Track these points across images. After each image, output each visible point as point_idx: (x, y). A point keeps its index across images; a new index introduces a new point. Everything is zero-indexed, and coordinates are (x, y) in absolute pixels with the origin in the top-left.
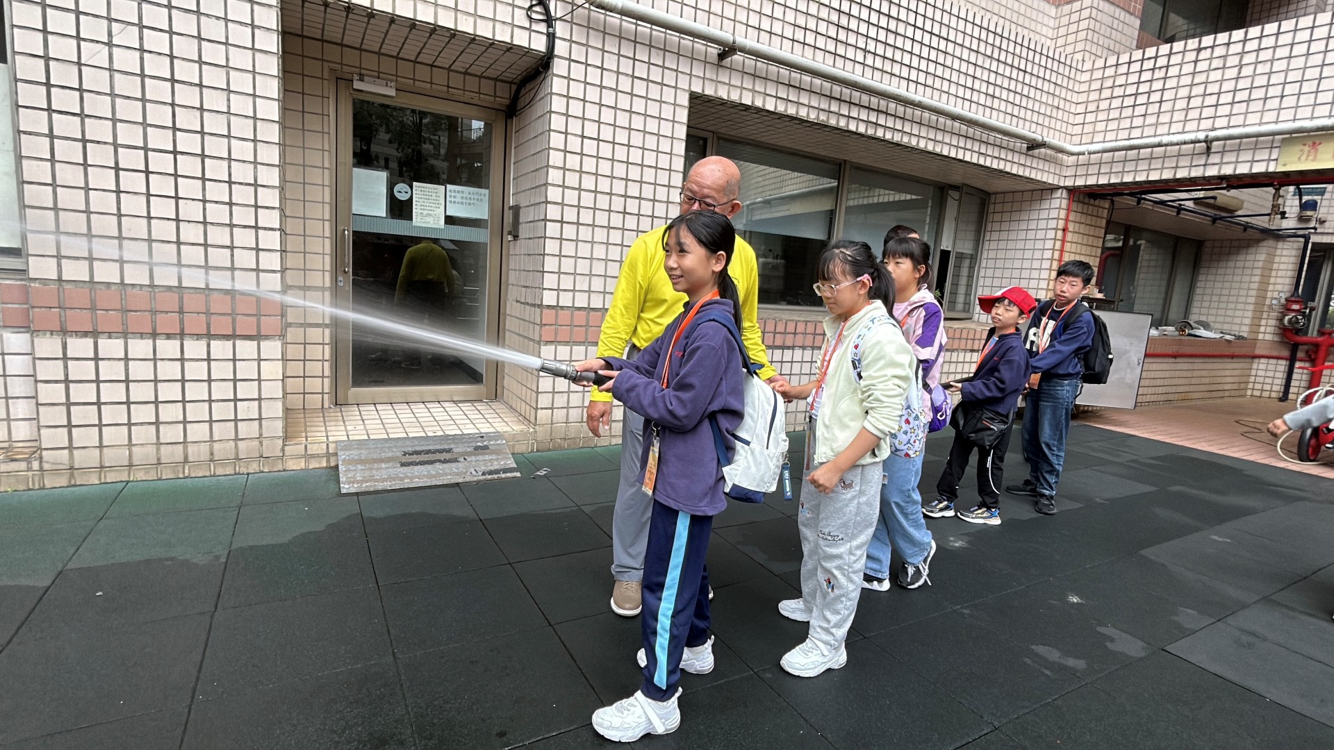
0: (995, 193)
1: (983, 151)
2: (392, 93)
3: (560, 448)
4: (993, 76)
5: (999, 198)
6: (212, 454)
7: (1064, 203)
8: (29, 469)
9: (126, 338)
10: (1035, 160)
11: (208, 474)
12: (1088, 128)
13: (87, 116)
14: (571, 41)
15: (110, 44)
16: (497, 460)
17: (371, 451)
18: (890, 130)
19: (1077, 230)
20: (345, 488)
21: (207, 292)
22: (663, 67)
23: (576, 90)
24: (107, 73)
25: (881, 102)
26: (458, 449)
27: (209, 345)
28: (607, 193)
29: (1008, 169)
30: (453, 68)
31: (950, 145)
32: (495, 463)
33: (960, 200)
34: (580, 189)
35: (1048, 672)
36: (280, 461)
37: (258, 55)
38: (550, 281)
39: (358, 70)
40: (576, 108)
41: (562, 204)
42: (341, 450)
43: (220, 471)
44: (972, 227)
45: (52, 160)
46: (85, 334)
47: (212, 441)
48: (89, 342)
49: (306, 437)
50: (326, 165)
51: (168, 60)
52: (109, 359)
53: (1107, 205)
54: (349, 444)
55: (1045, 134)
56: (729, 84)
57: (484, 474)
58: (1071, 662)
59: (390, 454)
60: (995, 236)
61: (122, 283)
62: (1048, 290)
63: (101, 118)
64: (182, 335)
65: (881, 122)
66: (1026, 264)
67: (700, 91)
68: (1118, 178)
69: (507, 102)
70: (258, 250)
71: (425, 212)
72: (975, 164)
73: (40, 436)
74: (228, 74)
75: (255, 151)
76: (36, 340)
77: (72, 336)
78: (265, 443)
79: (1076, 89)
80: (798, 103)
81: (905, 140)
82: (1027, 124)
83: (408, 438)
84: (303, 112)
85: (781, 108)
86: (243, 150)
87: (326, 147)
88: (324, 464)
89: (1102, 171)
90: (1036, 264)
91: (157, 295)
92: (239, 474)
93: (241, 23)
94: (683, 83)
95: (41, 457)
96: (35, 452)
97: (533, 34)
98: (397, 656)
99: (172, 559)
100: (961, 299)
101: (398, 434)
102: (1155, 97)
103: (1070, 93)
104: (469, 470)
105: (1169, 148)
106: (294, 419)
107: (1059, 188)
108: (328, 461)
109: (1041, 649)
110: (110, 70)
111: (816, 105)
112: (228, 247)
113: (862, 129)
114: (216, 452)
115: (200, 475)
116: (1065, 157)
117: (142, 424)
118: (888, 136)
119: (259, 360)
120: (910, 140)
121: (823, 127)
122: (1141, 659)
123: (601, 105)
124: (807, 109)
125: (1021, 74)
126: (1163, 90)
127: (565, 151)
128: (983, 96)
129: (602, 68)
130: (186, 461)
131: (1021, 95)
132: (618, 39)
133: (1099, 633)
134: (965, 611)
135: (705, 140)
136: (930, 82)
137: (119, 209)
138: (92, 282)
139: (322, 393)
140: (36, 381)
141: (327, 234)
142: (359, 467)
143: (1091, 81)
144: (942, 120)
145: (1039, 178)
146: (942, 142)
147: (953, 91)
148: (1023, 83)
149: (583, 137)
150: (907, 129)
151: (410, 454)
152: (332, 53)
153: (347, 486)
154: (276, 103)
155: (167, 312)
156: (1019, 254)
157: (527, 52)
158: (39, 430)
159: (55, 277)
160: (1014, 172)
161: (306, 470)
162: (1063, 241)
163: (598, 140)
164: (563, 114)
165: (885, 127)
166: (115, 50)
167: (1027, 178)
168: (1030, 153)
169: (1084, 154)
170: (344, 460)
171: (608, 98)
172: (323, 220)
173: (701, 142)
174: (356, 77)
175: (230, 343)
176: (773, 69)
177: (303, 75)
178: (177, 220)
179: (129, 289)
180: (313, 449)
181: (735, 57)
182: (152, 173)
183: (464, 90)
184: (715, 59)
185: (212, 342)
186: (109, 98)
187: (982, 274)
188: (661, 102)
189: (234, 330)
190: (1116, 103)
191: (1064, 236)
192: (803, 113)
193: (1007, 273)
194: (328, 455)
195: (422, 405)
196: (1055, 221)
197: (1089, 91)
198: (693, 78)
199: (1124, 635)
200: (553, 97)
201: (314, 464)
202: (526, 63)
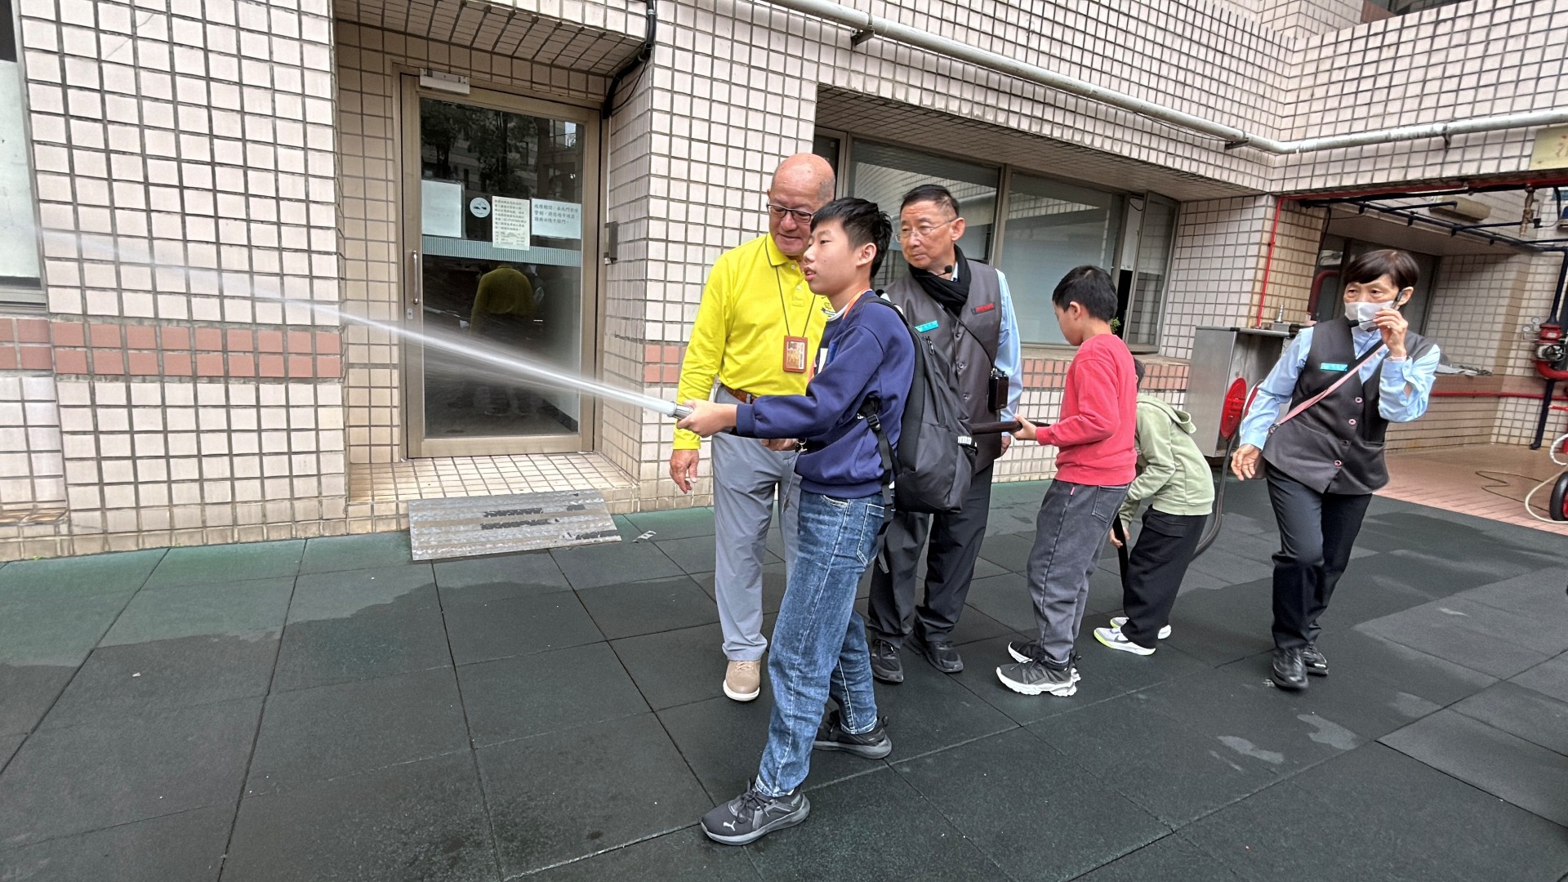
0: (1187, 202)
1: (1171, 150)
2: (466, 90)
3: (668, 507)
4: (1184, 58)
5: (1192, 207)
6: (264, 516)
7: (1270, 213)
8: (57, 534)
9: (162, 382)
10: (1235, 161)
11: (260, 539)
12: (1300, 121)
13: (110, 122)
14: (675, 24)
15: (134, 37)
16: (594, 521)
17: (448, 512)
18: (1059, 126)
19: (1285, 245)
20: (418, 554)
21: (254, 328)
22: (786, 54)
23: (682, 83)
24: (131, 72)
25: (1048, 92)
26: (548, 509)
27: (257, 390)
28: (721, 207)
29: (1201, 172)
30: (536, 59)
31: (1132, 143)
32: (592, 525)
33: (1143, 211)
34: (687, 202)
35: (1237, 767)
36: (343, 524)
37: (306, 47)
38: (653, 311)
39: (425, 64)
40: (682, 105)
41: (667, 220)
42: (413, 510)
43: (274, 536)
44: (1159, 243)
45: (72, 174)
46: (116, 378)
47: (264, 500)
48: (121, 386)
49: (373, 496)
50: (391, 177)
51: (201, 54)
52: (144, 406)
53: (1322, 213)
54: (422, 504)
55: (1247, 129)
56: (865, 74)
57: (578, 538)
58: (1266, 756)
59: (469, 516)
60: (1186, 253)
61: (156, 318)
62: (1249, 317)
63: (126, 124)
64: (226, 378)
65: (1048, 116)
66: (1224, 287)
67: (830, 82)
68: (1335, 180)
69: (602, 99)
70: (311, 277)
71: (508, 232)
72: (1161, 167)
73: (67, 495)
74: (272, 69)
75: (306, 161)
76: (59, 385)
77: (100, 380)
78: (325, 502)
79: (1286, 73)
80: (948, 95)
81: (1077, 138)
82: (1226, 117)
83: (490, 497)
84: (362, 114)
85: (927, 102)
86: (291, 160)
87: (390, 156)
88: (394, 527)
89: (1316, 173)
90: (1235, 287)
91: (197, 331)
92: (296, 538)
93: (285, 9)
94: (810, 72)
95: (69, 522)
96: (63, 514)
97: (629, 16)
98: (475, 746)
99: (219, 636)
100: (1144, 329)
101: (478, 491)
102: (1383, 81)
103: (1278, 79)
104: (562, 534)
105: (1398, 143)
106: (358, 476)
107: (1263, 194)
108: (398, 523)
109: (1231, 741)
110: (135, 67)
111: (970, 98)
112: (276, 275)
113: (1025, 126)
114: (269, 513)
115: (252, 540)
116: (1271, 157)
117: (184, 481)
118: (1057, 134)
119: (316, 406)
120: (1083, 138)
121: (978, 123)
122: (1349, 752)
123: (711, 101)
124: (958, 102)
125: (1219, 56)
126: (1393, 72)
127: (670, 157)
128: (1171, 85)
129: (713, 57)
130: (235, 523)
131: (1219, 81)
132: (731, 22)
133: (1303, 722)
134: (1141, 696)
135: (837, 142)
136: (1107, 68)
137: (150, 231)
138: (121, 316)
139: (391, 445)
140: (62, 433)
141: (393, 258)
142: (434, 530)
143: (1304, 63)
144: (1121, 113)
145: (1239, 182)
146: (1122, 141)
147: (1135, 78)
148: (1221, 67)
149: (691, 139)
150: (1079, 125)
151: (492, 515)
152: (394, 43)
153: (419, 552)
154: (329, 104)
155: (209, 351)
156: (1215, 275)
157: (623, 38)
158: (66, 489)
159: (80, 312)
160: (1209, 175)
161: (373, 533)
162: (1269, 258)
163: (708, 142)
164: (667, 112)
165: (1053, 123)
166: (140, 43)
167: (1224, 182)
168: (1229, 152)
169: (1294, 152)
170: (416, 523)
171: (721, 92)
172: (388, 242)
173: (833, 144)
174: (423, 72)
175: (283, 387)
176: (918, 54)
177: (361, 70)
178: (218, 243)
179: (164, 324)
180: (380, 510)
181: (872, 40)
182: (188, 188)
183: (551, 86)
184: (847, 44)
185: (261, 386)
186: (134, 101)
187: (1170, 298)
188: (783, 96)
189: (286, 371)
190: (1335, 89)
191: (1270, 252)
192: (954, 107)
193: (1200, 298)
194: (398, 517)
195: (507, 459)
196: (1259, 234)
197: (1302, 76)
198: (822, 67)
199: (1331, 724)
200: (655, 92)
201: (381, 527)
202: (623, 51)
